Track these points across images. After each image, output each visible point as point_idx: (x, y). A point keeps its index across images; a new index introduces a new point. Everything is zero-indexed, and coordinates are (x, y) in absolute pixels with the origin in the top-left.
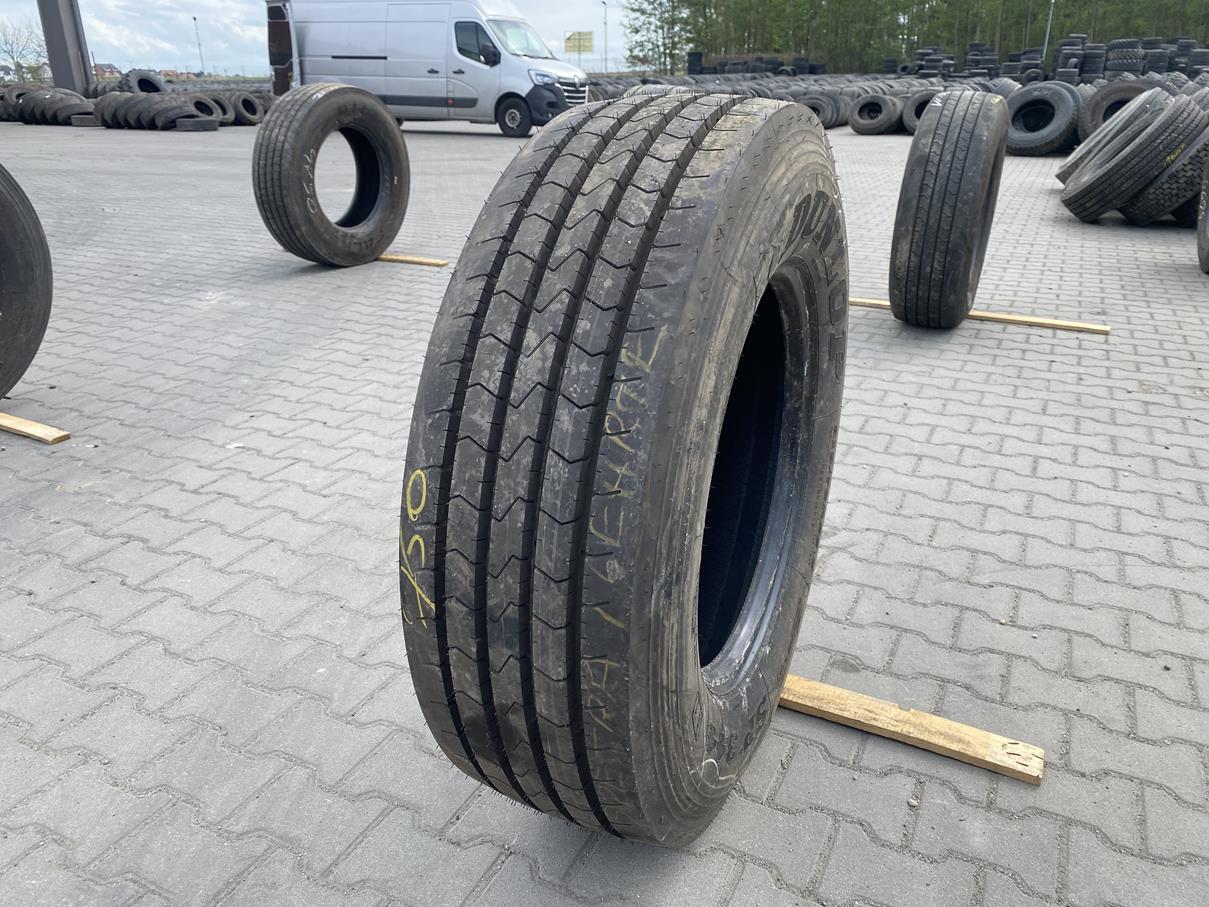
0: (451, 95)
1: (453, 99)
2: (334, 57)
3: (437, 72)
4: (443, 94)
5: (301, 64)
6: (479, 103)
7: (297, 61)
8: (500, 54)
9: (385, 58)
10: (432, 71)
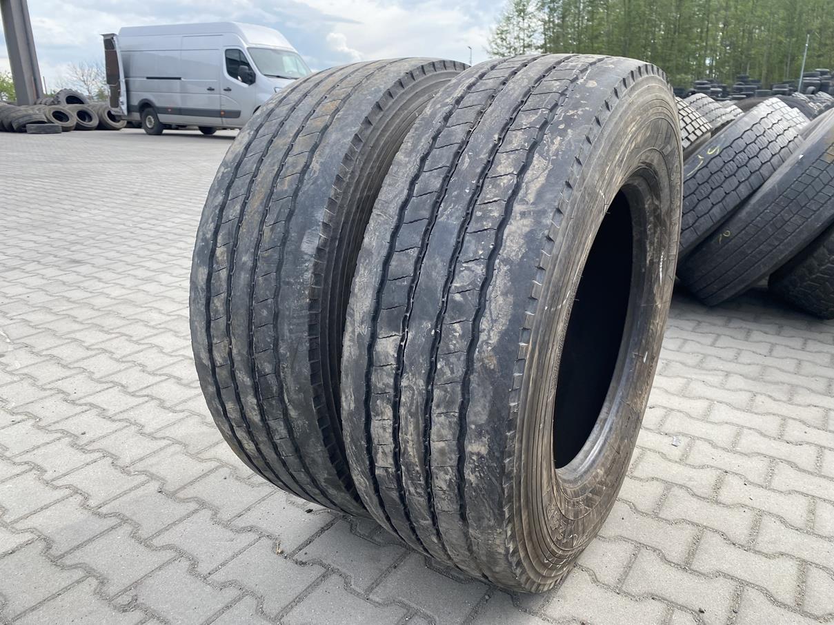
0: (223, 108)
1: (224, 111)
2: (148, 78)
3: (213, 90)
4: (218, 108)
5: (127, 83)
6: (242, 113)
7: (124, 80)
8: (255, 75)
9: (180, 79)
10: (210, 89)
